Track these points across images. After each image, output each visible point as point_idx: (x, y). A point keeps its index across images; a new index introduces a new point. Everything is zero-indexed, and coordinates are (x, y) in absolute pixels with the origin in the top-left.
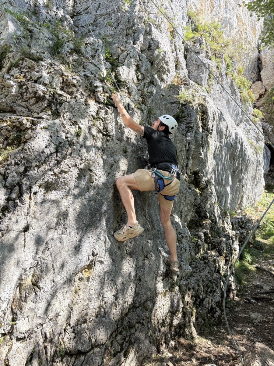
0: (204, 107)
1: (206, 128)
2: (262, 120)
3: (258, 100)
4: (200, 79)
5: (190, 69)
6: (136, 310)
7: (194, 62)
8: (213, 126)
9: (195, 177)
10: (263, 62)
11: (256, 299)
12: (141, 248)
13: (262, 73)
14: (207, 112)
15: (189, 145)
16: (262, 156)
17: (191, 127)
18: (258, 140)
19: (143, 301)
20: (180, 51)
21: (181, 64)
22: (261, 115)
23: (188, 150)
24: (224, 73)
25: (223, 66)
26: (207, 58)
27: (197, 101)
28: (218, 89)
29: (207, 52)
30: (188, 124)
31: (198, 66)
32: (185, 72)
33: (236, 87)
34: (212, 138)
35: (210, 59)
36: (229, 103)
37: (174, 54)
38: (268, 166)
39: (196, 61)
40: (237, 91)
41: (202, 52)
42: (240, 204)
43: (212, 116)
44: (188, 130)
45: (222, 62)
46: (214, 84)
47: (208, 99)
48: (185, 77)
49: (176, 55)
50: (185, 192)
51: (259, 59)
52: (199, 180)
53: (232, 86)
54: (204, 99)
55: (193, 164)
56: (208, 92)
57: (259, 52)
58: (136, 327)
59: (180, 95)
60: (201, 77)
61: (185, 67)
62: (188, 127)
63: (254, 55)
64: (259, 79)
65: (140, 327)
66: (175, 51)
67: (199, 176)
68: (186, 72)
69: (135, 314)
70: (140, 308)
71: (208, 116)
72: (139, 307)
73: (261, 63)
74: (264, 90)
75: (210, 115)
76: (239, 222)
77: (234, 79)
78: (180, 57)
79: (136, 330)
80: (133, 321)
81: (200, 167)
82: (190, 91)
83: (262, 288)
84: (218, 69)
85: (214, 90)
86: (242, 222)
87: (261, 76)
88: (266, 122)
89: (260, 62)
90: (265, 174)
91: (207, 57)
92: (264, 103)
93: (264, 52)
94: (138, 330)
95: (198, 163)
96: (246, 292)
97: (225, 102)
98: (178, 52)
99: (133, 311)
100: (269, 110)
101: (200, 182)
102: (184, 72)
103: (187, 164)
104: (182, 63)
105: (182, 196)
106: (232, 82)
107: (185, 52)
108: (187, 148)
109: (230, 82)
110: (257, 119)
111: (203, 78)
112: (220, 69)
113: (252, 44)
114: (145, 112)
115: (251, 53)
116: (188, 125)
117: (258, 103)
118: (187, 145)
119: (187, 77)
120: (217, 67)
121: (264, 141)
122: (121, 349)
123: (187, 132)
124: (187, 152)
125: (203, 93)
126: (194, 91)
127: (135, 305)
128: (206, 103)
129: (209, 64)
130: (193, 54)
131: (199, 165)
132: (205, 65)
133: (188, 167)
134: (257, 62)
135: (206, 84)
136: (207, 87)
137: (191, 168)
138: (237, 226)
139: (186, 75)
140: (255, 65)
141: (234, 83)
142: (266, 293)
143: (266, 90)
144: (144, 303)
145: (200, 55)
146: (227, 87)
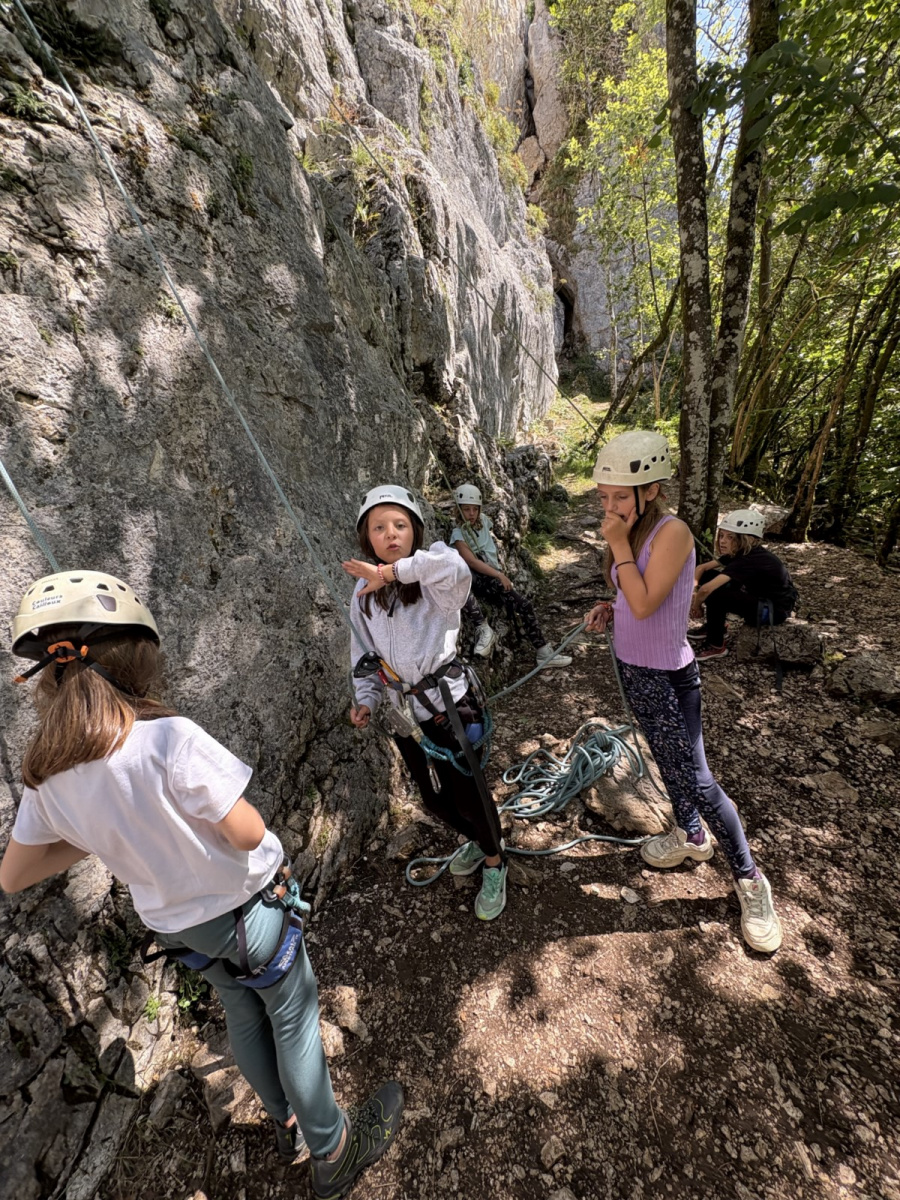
0: (419, 187)
1: (431, 246)
2: (546, 232)
3: (532, 186)
4: (399, 110)
5: (370, 76)
6: (325, 738)
7: (377, 53)
8: (447, 242)
9: (426, 376)
10: (536, 81)
11: (570, 603)
12: (304, 593)
13: (535, 113)
14: (428, 201)
15: (398, 293)
16: (551, 315)
17: (395, 245)
18: (541, 281)
19: (339, 712)
20: (331, 12)
21: (342, 56)
22: (544, 221)
23: (399, 308)
24: (456, 94)
25: (451, 73)
26: (409, 40)
27: (400, 171)
28: (448, 141)
29: (405, 21)
30: (388, 235)
31: (390, 66)
32: (359, 87)
33: (487, 140)
34: (449, 273)
35: (416, 44)
36: (477, 185)
37: (316, 21)
38: (562, 337)
39: (380, 50)
40: (491, 150)
41: (391, 18)
42: (520, 420)
43: (442, 211)
44: (391, 255)
45: (446, 58)
46: (436, 124)
47: (427, 164)
48: (360, 101)
49: (324, 24)
50: (405, 415)
51: (527, 75)
52: (435, 382)
53: (477, 137)
54: (418, 164)
55: (417, 347)
56: (424, 149)
57: (527, 51)
58: (335, 773)
59: (355, 156)
60: (402, 103)
61: (355, 70)
62: (389, 244)
63: (515, 62)
64: (531, 130)
65: (344, 770)
66: (316, 11)
67: (434, 372)
68: (361, 85)
69: (325, 748)
70: (336, 730)
71: (433, 213)
72: (331, 728)
73: (531, 87)
74: (541, 160)
75: (436, 208)
76: (524, 458)
77: (482, 118)
78: (334, 33)
79: (335, 780)
80: (322, 767)
81: (433, 350)
82: (379, 142)
83: (577, 577)
84: (441, 81)
85: (439, 143)
86: (529, 456)
87: (533, 122)
88: (553, 238)
89: (529, 83)
90: (556, 355)
91: (407, 35)
92: (545, 193)
93: (536, 53)
94: (341, 779)
95: (428, 342)
96: (551, 591)
97: (468, 181)
98: (327, 14)
99: (320, 743)
100: (556, 209)
101: (438, 385)
102: (355, 86)
103: (403, 345)
104: (346, 56)
105: (400, 427)
106: (477, 126)
107: (348, 18)
108: (395, 304)
109: (471, 125)
110: (537, 230)
111: (408, 107)
112: (444, 79)
113: (509, 25)
114: (220, 162)
115: (509, 57)
116: (388, 241)
117: (534, 193)
118: (395, 295)
119: (365, 101)
120: (438, 76)
121: (551, 281)
122: (304, 841)
123: (388, 259)
124: (398, 314)
125: (411, 150)
126: (389, 143)
127: (322, 728)
128: (424, 175)
129: (415, 60)
130: (369, 23)
131: (430, 346)
132: (404, 60)
133: (407, 353)
134: (523, 83)
135: (417, 126)
136: (422, 134)
137: (414, 356)
138: (521, 466)
139: (363, 96)
140: (519, 91)
141: (483, 129)
142: (585, 586)
143: (546, 160)
144: (344, 713)
145: (389, 28)
146: (467, 138)
